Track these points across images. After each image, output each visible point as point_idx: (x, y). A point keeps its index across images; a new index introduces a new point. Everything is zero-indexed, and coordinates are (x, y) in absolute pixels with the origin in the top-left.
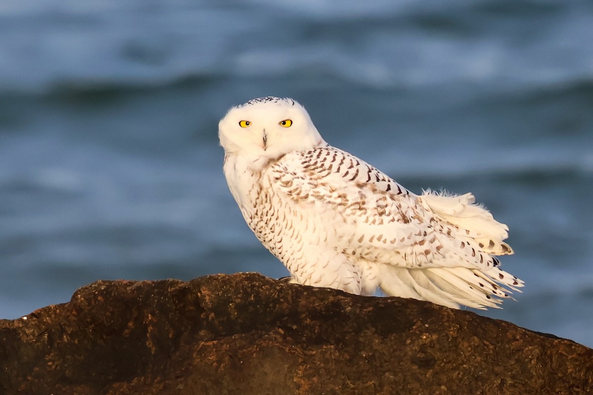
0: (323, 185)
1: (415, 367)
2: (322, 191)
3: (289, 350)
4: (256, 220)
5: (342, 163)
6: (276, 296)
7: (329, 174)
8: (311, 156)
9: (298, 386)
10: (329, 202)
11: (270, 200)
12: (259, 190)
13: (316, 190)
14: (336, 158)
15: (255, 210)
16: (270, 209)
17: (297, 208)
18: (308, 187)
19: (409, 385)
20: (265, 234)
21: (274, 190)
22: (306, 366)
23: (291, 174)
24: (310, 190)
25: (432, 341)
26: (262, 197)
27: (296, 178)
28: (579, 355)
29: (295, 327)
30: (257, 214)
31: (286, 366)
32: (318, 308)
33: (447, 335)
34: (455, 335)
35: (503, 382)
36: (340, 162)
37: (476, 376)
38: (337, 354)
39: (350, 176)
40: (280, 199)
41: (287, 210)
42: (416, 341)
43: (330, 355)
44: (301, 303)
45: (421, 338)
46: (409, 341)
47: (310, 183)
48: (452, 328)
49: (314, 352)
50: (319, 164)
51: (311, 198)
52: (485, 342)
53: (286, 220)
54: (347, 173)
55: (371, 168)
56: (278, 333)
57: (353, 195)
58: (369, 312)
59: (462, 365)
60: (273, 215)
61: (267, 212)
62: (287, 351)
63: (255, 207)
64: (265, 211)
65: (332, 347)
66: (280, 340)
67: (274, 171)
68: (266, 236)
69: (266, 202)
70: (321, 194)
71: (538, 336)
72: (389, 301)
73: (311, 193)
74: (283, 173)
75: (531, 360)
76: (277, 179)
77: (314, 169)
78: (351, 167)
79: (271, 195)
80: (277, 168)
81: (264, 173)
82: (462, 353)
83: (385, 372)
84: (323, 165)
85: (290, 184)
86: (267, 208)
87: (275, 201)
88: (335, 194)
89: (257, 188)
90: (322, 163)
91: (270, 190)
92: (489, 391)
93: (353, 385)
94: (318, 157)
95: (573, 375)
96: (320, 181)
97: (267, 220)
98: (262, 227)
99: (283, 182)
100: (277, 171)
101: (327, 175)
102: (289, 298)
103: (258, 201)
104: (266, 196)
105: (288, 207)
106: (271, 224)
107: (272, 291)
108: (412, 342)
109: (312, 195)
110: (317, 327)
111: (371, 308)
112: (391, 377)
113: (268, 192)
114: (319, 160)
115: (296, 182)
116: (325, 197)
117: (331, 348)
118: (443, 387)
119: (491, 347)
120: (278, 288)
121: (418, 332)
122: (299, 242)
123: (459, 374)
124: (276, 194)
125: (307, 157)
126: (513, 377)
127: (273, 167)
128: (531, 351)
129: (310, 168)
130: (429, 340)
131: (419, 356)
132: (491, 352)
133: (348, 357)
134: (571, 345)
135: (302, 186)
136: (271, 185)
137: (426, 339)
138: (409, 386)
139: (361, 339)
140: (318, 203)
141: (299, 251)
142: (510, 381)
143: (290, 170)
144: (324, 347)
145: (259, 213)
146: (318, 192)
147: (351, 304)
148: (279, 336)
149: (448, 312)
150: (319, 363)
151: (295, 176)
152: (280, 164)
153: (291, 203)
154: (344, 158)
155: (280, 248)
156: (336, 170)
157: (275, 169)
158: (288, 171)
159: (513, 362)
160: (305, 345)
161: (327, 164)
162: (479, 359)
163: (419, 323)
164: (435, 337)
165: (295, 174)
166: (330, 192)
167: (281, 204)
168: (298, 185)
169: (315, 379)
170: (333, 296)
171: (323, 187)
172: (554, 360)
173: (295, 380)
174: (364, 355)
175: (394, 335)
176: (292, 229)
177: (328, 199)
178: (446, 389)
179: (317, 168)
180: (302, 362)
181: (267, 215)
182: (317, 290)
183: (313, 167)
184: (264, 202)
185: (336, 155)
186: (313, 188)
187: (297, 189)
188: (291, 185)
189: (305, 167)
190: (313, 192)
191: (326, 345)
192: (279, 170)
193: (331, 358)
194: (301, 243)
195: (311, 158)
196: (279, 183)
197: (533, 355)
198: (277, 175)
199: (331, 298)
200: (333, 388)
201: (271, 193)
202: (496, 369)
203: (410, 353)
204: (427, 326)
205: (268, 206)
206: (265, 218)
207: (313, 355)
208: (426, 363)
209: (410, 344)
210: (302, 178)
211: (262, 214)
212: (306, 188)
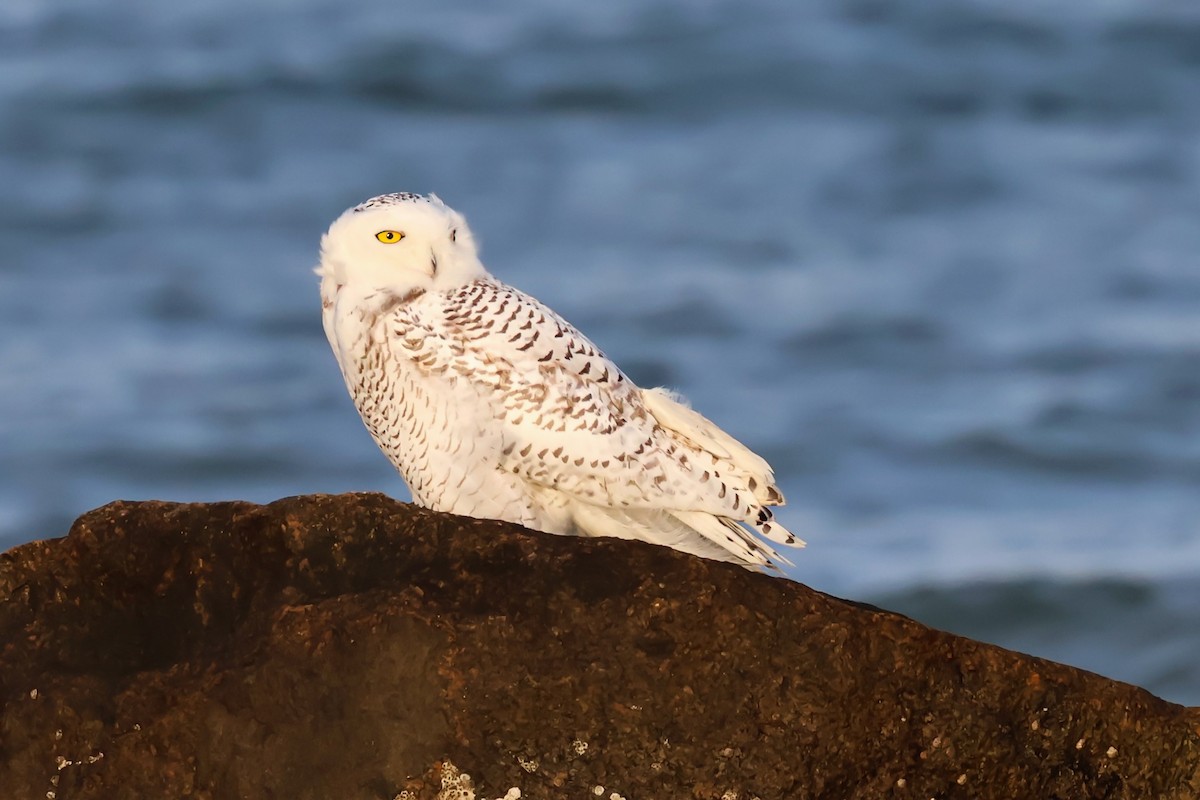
0: (475, 351)
1: (641, 654)
2: (471, 361)
3: (432, 622)
4: (362, 395)
5: (513, 317)
6: (412, 532)
7: (485, 335)
8: (463, 301)
9: (446, 683)
10: (481, 382)
11: (383, 364)
12: (368, 345)
13: (461, 358)
14: (506, 307)
15: (360, 377)
16: (382, 379)
17: (425, 384)
18: (449, 352)
19: (630, 684)
20: (377, 420)
21: (392, 351)
22: (460, 650)
23: (424, 328)
24: (451, 359)
25: (669, 612)
26: (371, 358)
27: (430, 335)
28: (914, 639)
29: (442, 585)
30: (362, 385)
31: (426, 649)
32: (482, 554)
33: (695, 603)
34: (708, 602)
35: (786, 683)
36: (510, 315)
37: (742, 671)
38: (512, 630)
39: (521, 342)
40: (399, 365)
41: (408, 386)
42: (644, 612)
43: (500, 632)
44: (453, 545)
45: (652, 607)
46: (631, 612)
47: (453, 347)
48: (704, 591)
49: (473, 627)
50: (473, 316)
51: (451, 373)
52: (758, 615)
53: (404, 402)
54: (518, 336)
55: (563, 328)
56: (412, 593)
58: (566, 561)
59: (719, 652)
60: (385, 390)
61: (378, 384)
62: (429, 623)
63: (361, 372)
64: (374, 381)
65: (504, 618)
66: (417, 606)
67: (397, 321)
68: (377, 423)
69: (377, 366)
70: (470, 367)
71: (846, 606)
72: (600, 543)
73: (452, 363)
74: (411, 326)
75: (835, 645)
76: (399, 334)
77: (463, 324)
78: (529, 325)
79: (386, 356)
80: (402, 316)
81: (379, 322)
82: (719, 632)
83: (591, 663)
84: (479, 318)
85: (419, 344)
86: (378, 377)
87: (391, 366)
88: (492, 368)
89: (365, 341)
90: (479, 314)
91: (384, 348)
92: (763, 696)
93: (538, 682)
94: (475, 303)
95: (904, 672)
96: (468, 345)
97: (378, 398)
98: (371, 408)
99: (407, 341)
100: (402, 321)
101: (483, 336)
102: (434, 536)
103: (366, 362)
104: (378, 357)
105: (409, 380)
106: (383, 404)
108: (637, 613)
109: (453, 367)
110: (478, 586)
111: (569, 556)
112: (601, 670)
113: (380, 349)
114: (475, 309)
115: (429, 342)
116: (475, 373)
117: (501, 621)
118: (687, 689)
119: (769, 623)
120: (415, 519)
121: (646, 597)
122: (422, 443)
123: (714, 667)
124: (392, 356)
125: (455, 302)
126: (803, 674)
127: (396, 314)
128: (835, 631)
129: (457, 320)
130: (664, 609)
131: (647, 635)
132: (768, 632)
133: (529, 636)
134: (901, 622)
135: (438, 350)
136: (387, 339)
137: (660, 609)
138: (631, 687)
139: (552, 607)
140: (462, 381)
141: (422, 457)
142: (797, 681)
143: (424, 322)
144: (490, 618)
145: (366, 385)
146: (464, 363)
147: (536, 548)
148: (415, 599)
149: (698, 564)
150: (480, 644)
151: (431, 332)
152: (409, 311)
153: (415, 376)
154: (519, 309)
155: (396, 448)
156: (501, 329)
157: (399, 318)
158: (421, 323)
159: (803, 649)
160: (457, 615)
161: (486, 318)
162: (747, 643)
163: (649, 581)
164: (674, 605)
165: (431, 329)
166: (485, 363)
167: (398, 375)
168: (432, 348)
169: (474, 671)
170: (507, 533)
171: (473, 354)
172: (872, 645)
173: (440, 673)
174: (557, 634)
175: (607, 600)
176: (413, 420)
177: (480, 377)
178: (692, 692)
179: (468, 322)
180: (453, 642)
181: (377, 389)
182: (480, 523)
183: (462, 320)
184: (373, 365)
185: (506, 303)
186: (457, 355)
187: (429, 355)
188: (420, 348)
189: (448, 319)
190: (457, 361)
191: (494, 615)
192: (404, 319)
193: (502, 636)
194: (425, 443)
195: (463, 304)
196: (402, 340)
197: (837, 639)
198: (401, 327)
199: (504, 538)
200: (503, 688)
201: (385, 352)
202: (777, 660)
203: (633, 631)
204: (661, 585)
205: (379, 373)
206: (375, 394)
207: (473, 632)
208: (659, 648)
209: (632, 616)
210: (442, 337)
211: (370, 387)
212: (444, 352)
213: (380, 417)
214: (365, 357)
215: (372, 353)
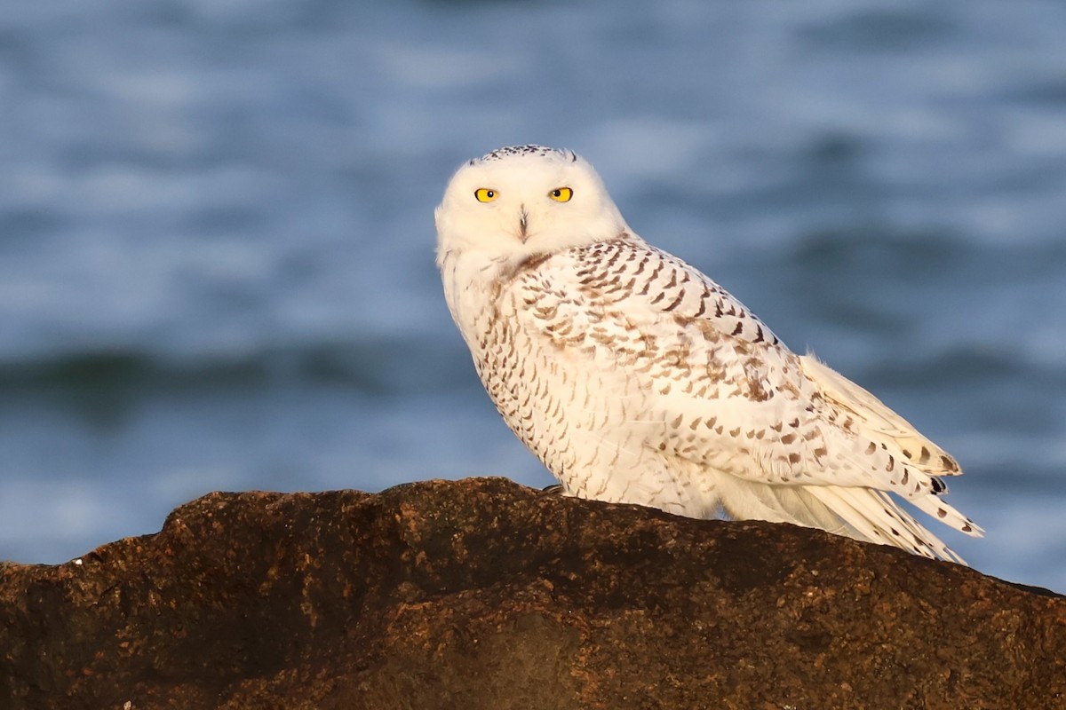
0: (614, 315)
1: (793, 649)
2: (610, 327)
3: (563, 618)
4: (488, 371)
5: (655, 276)
6: (539, 520)
7: (627, 295)
8: (599, 261)
9: (580, 685)
10: (622, 350)
11: (511, 339)
12: (492, 318)
13: (599, 325)
14: (646, 266)
16: (510, 355)
17: (559, 359)
18: (585, 319)
19: (782, 682)
20: (504, 400)
21: (521, 323)
22: (594, 649)
23: (556, 294)
24: (588, 326)
25: (824, 602)
26: (496, 332)
27: (564, 302)
29: (573, 577)
30: (486, 361)
31: (558, 648)
32: (616, 542)
33: (852, 590)
34: (867, 589)
35: (955, 676)
36: (651, 275)
37: (905, 665)
38: (650, 626)
39: (665, 303)
40: (529, 339)
41: (540, 363)
42: (796, 602)
43: (638, 627)
44: (585, 532)
45: (805, 596)
46: (781, 602)
47: (590, 313)
48: (861, 578)
49: (608, 623)
50: (610, 278)
51: (589, 342)
52: (922, 603)
53: (536, 380)
54: (661, 296)
55: (710, 288)
56: (540, 587)
57: (668, 337)
58: (709, 548)
59: (880, 644)
60: (514, 367)
61: (505, 360)
62: (559, 620)
63: (484, 347)
64: (501, 357)
65: (642, 612)
66: (546, 600)
67: (525, 288)
68: (506, 403)
69: (504, 341)
70: (609, 334)
71: (1018, 591)
72: (746, 528)
73: (590, 331)
74: (542, 293)
75: (1006, 634)
76: (529, 302)
77: (599, 286)
78: (673, 284)
79: (514, 330)
80: (531, 282)
81: (505, 291)
82: (879, 623)
83: (739, 659)
84: (616, 279)
85: (552, 312)
86: (506, 353)
87: (520, 340)
88: (635, 334)
89: (489, 314)
90: (616, 275)
91: (512, 321)
92: (929, 692)
93: (680, 681)
94: (611, 263)
96: (608, 309)
97: (505, 375)
99: (540, 310)
100: (532, 288)
101: (623, 298)
102: (563, 524)
103: (490, 338)
104: (505, 331)
105: (541, 355)
106: (511, 382)
107: (531, 511)
108: (788, 603)
109: (592, 336)
110: (613, 577)
111: (712, 542)
112: (749, 666)
113: (508, 323)
114: (611, 269)
115: (563, 310)
116: (616, 341)
117: (638, 616)
118: (845, 686)
119: (933, 612)
120: (542, 505)
121: (799, 585)
122: (559, 422)
123: (874, 661)
124: (522, 330)
125: (589, 263)
126: (973, 667)
127: (524, 280)
128: (1006, 619)
129: (592, 283)
130: (818, 598)
131: (800, 627)
132: (933, 621)
133: (670, 631)
135: (574, 318)
136: (515, 310)
137: (813, 598)
138: (783, 685)
139: (694, 599)
140: (602, 350)
141: (561, 437)
142: (966, 674)
143: (556, 287)
144: (627, 612)
145: (491, 360)
146: (603, 330)
147: (675, 535)
148: (544, 594)
149: (854, 549)
150: (617, 641)
151: (563, 299)
152: (538, 275)
153: (549, 350)
154: (661, 267)
155: (529, 430)
156: (641, 290)
157: (528, 285)
158: (552, 289)
159: (972, 639)
160: (591, 610)
161: (625, 278)
162: (910, 633)
163: (801, 568)
164: (829, 593)
165: (563, 294)
166: (626, 329)
168: (566, 316)
169: (610, 671)
170: (642, 519)
171: (614, 320)
173: (573, 674)
174: (700, 628)
175: (755, 590)
176: (547, 398)
177: (621, 344)
178: (850, 689)
179: (605, 285)
180: (586, 640)
181: (504, 366)
182: (614, 508)
183: (598, 282)
184: (499, 340)
185: (646, 260)
186: (595, 322)
187: (565, 323)
188: (553, 316)
189: (583, 282)
190: (595, 329)
191: (631, 609)
192: (535, 286)
193: (640, 633)
194: (563, 422)
195: (598, 265)
196: (532, 310)
197: (1008, 627)
198: (531, 295)
199: (640, 524)
200: (643, 689)
201: (514, 327)
202: (943, 652)
203: (784, 623)
204: (814, 572)
205: (506, 348)
206: (501, 371)
207: (608, 628)
208: (815, 642)
209: (783, 607)
210: (577, 303)
211: (495, 363)
212: (581, 320)
213: (508, 396)
214: (488, 333)
215: (499, 325)
